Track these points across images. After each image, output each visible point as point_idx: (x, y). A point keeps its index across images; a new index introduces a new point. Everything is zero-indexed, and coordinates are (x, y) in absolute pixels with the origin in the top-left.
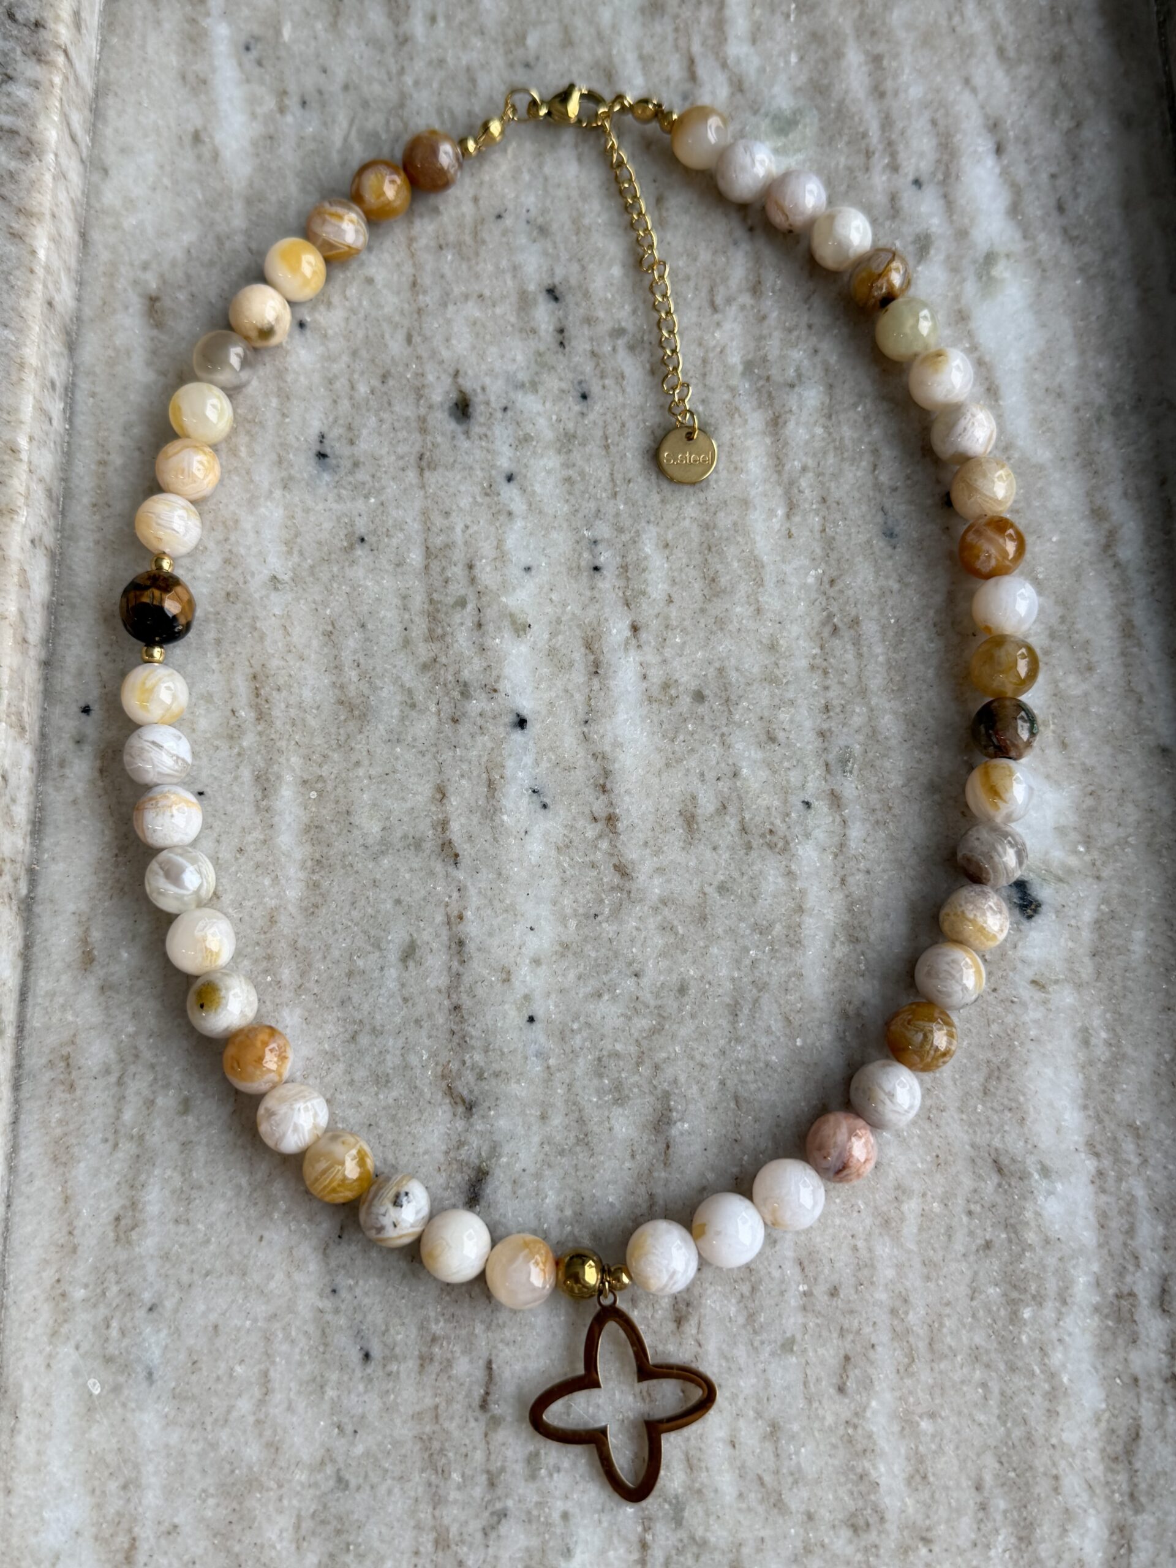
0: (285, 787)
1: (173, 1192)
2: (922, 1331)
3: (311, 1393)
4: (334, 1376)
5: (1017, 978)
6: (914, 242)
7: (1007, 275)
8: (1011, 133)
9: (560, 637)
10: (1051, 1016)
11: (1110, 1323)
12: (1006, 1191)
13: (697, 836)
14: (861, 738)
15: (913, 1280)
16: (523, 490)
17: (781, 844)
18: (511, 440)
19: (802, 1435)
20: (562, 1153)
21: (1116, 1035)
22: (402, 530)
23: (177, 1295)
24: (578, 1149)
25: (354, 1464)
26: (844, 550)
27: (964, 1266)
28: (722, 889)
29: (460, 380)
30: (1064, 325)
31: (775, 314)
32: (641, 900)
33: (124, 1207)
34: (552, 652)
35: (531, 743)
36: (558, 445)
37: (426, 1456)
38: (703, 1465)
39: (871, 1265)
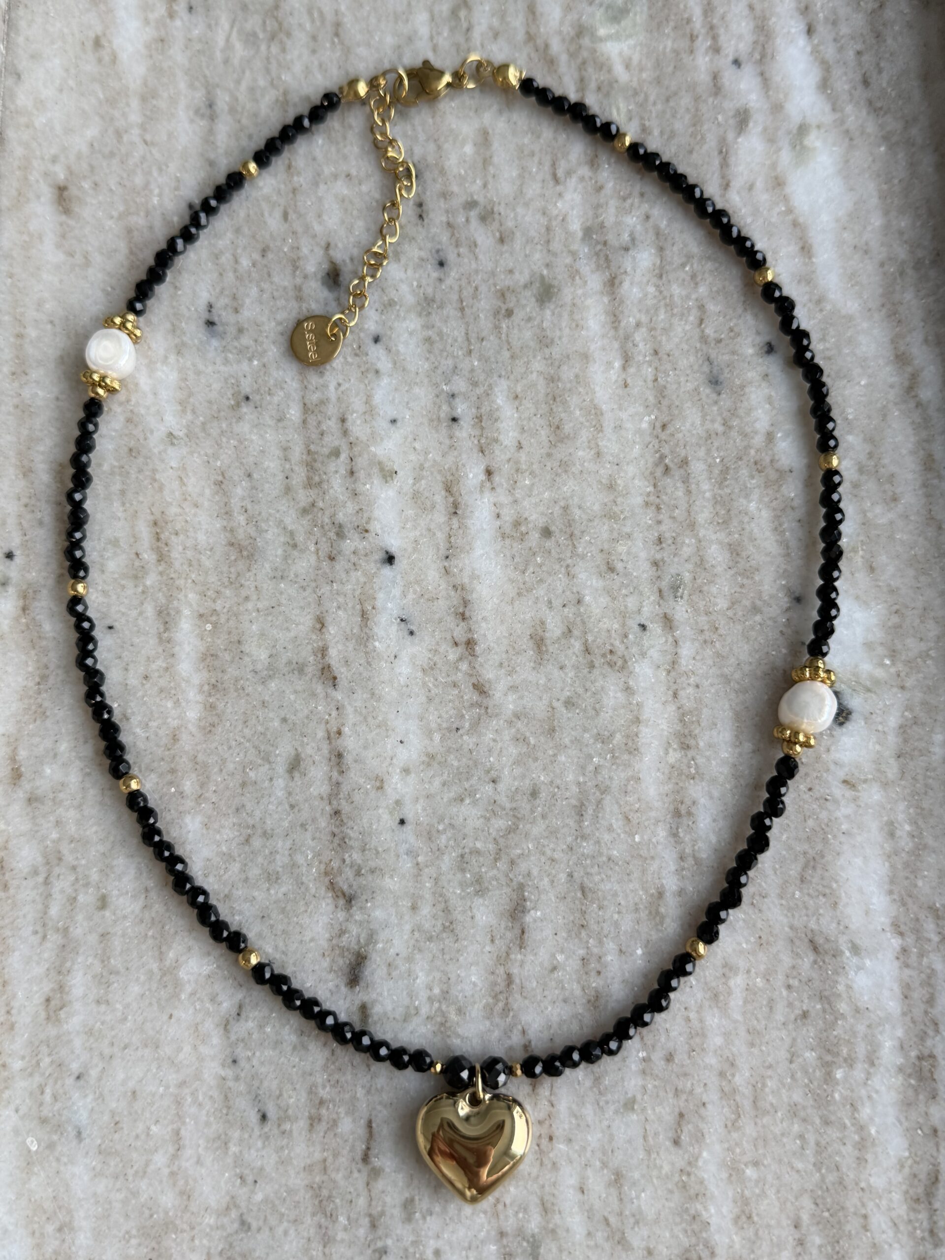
0: (183, 620)
1: (94, 977)
2: (747, 1091)
3: (217, 1149)
4: (236, 1134)
5: (830, 778)
6: (735, 116)
7: (818, 144)
8: (821, 15)
9: (423, 482)
10: (861, 811)
11: (913, 1082)
12: (820, 967)
13: (546, 657)
14: (690, 566)
15: (739, 1046)
16: (388, 350)
17: (620, 663)
18: (377, 305)
19: (643, 1182)
20: (430, 939)
21: (918, 827)
22: (282, 388)
23: (101, 1066)
24: (444, 935)
25: (255, 1209)
26: (674, 397)
27: (783, 1034)
28: (569, 703)
29: (331, 252)
30: (870, 189)
31: (610, 185)
32: (497, 715)
33: (53, 990)
34: (416, 496)
35: (399, 577)
36: (419, 308)
37: (317, 1203)
38: (556, 1208)
39: (702, 1034)
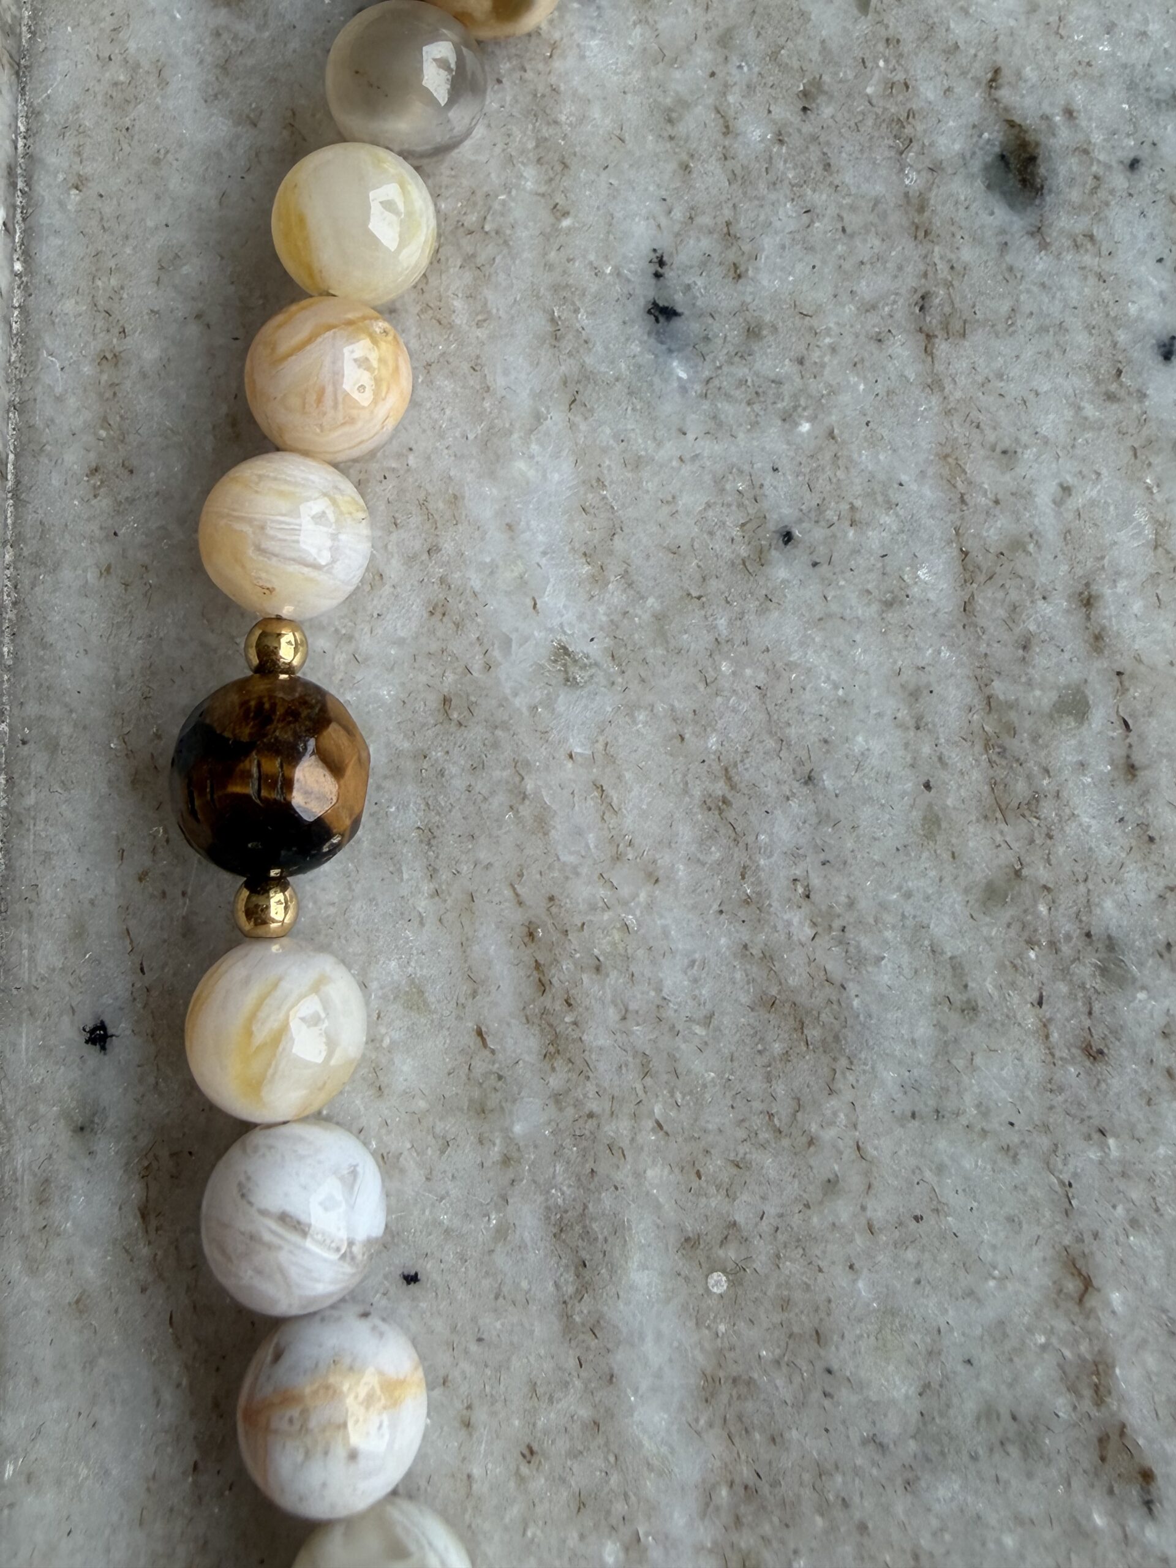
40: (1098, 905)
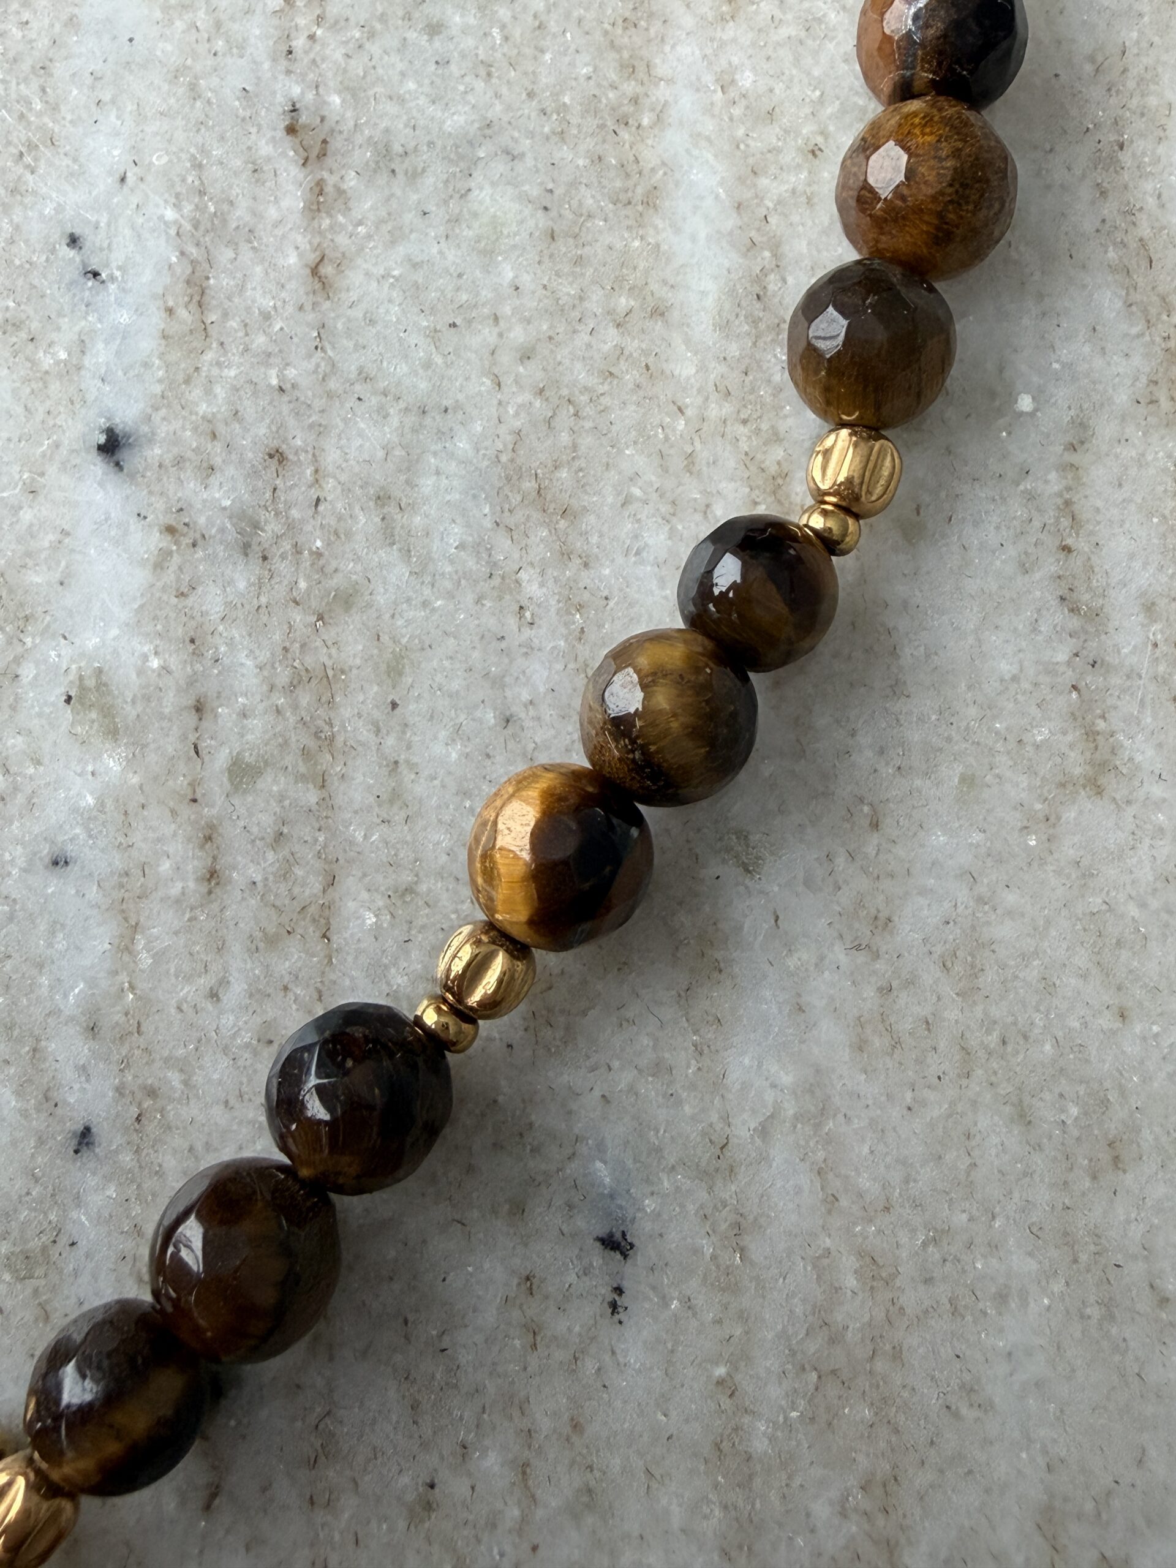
40: (253, 584)
